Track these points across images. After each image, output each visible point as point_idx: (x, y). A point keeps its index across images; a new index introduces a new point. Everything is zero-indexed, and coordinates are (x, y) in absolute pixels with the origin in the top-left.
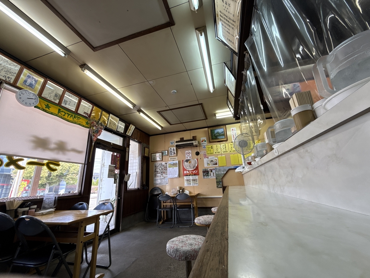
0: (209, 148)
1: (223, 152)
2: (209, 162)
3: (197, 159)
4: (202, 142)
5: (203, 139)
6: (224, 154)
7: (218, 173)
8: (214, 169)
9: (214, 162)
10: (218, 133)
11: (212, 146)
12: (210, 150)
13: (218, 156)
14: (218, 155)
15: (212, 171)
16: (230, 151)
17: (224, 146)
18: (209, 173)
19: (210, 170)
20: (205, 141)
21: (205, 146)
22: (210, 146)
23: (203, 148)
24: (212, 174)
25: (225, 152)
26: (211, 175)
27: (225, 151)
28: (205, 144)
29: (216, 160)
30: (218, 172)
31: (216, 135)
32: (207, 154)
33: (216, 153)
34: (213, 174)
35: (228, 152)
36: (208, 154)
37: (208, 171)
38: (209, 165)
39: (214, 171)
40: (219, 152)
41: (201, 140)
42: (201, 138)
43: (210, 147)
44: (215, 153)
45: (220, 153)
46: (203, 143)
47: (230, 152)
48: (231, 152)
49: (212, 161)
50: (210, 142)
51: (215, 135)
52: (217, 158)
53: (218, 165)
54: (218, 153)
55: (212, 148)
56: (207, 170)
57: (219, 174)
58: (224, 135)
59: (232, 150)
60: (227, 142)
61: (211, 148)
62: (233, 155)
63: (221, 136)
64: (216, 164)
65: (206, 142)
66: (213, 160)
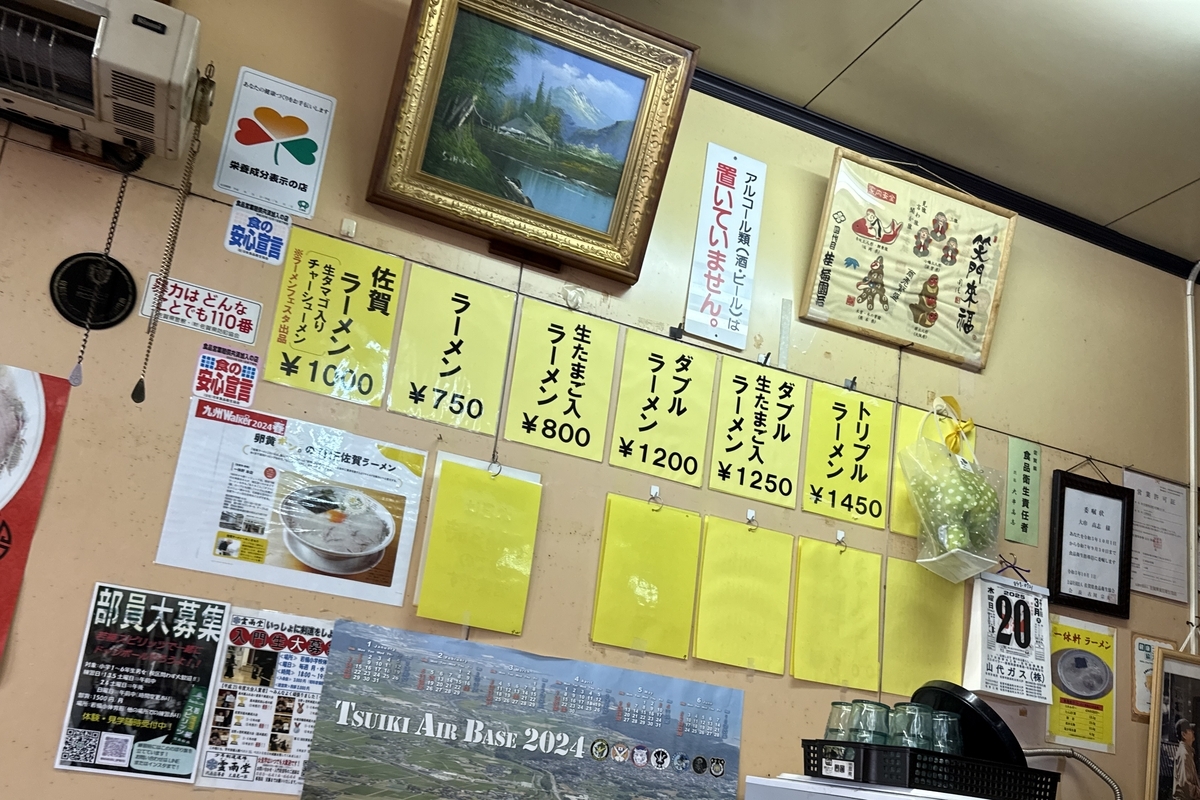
0: (338, 286)
1: (529, 425)
2: (265, 508)
3: (56, 390)
4: (249, 133)
5: (285, 110)
6: (527, 459)
7: (363, 720)
8: (316, 647)
9: (342, 530)
10: (541, 110)
11: (382, 276)
12: (334, 317)
13: (443, 457)
14: (441, 438)
15: (264, 667)
16: (626, 450)
17: (568, 344)
18: (217, 681)
19: (239, 636)
20: (304, 151)
21: (279, 230)
22: (364, 263)
23: (237, 236)
24: (255, 710)
25: (550, 429)
26: (240, 723)
27: (556, 412)
28: (284, 199)
29: (396, 505)
30: (364, 704)
31: (510, 130)
32: (272, 369)
33: (417, 396)
34: (268, 717)
35: (594, 451)
36: (290, 367)
37: (196, 658)
38: (254, 552)
39: (297, 673)
40: (472, 408)
41: (245, 106)
42: (247, 74)
43: (353, 282)
44: (399, 401)
45: (487, 424)
46: (257, 155)
47: (617, 458)
48: (634, 460)
49: (322, 502)
50: (381, 201)
51: (487, 118)
52: (408, 486)
53: (391, 595)
54: (443, 414)
55: (379, 302)
56: (184, 628)
57: (376, 736)
58: (609, 182)
59: (653, 439)
60: (615, 305)
61: (361, 298)
62: (646, 507)
63: (573, 175)
64: (377, 568)
65: (310, 174)
66: (344, 500)
